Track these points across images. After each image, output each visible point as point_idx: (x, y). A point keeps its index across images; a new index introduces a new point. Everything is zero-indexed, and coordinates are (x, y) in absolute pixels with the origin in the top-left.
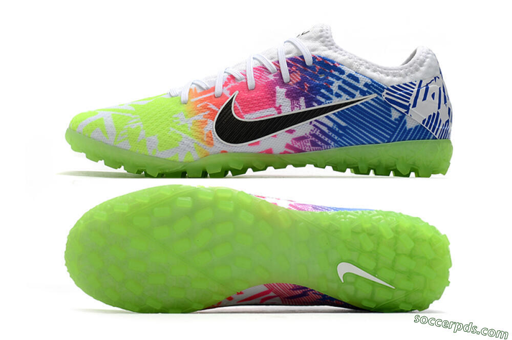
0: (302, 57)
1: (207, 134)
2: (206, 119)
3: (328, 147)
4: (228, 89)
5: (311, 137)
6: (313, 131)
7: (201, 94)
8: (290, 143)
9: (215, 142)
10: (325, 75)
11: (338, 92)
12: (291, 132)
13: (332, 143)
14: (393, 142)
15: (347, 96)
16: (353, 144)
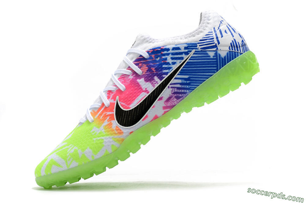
0: (141, 56)
1: (116, 129)
2: (110, 122)
3: (187, 95)
4: (112, 99)
5: (174, 95)
6: (173, 91)
7: (98, 111)
8: (164, 105)
9: (123, 131)
10: (160, 57)
11: (172, 62)
12: (161, 99)
13: (188, 91)
14: (220, 69)
15: (179, 61)
16: (199, 84)
